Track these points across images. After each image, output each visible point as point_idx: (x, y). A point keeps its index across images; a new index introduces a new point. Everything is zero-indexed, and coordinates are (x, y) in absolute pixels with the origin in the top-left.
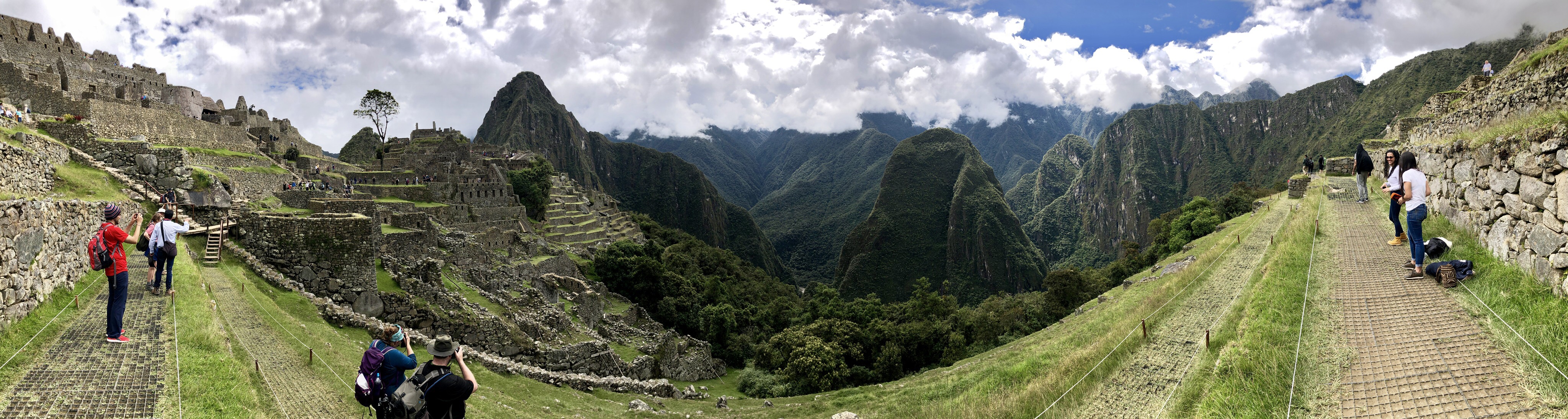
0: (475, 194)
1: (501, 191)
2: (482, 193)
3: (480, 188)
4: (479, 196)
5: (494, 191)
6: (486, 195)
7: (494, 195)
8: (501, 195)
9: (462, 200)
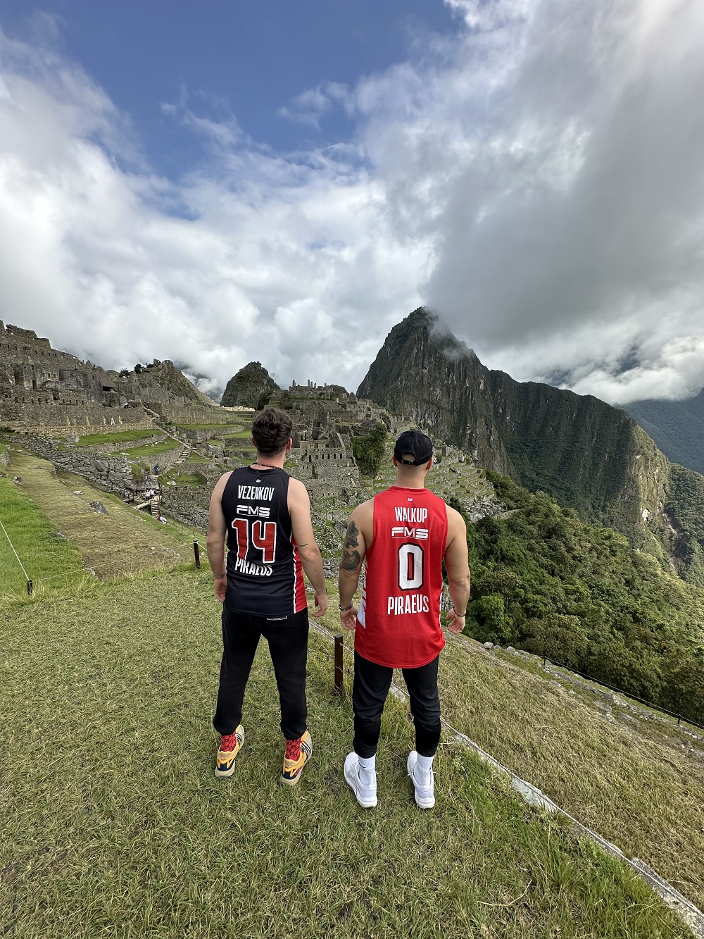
0: (320, 457)
1: (341, 455)
2: (326, 456)
3: (324, 453)
4: (323, 458)
5: (335, 455)
6: (329, 458)
7: (335, 458)
8: (341, 457)
9: (310, 460)
